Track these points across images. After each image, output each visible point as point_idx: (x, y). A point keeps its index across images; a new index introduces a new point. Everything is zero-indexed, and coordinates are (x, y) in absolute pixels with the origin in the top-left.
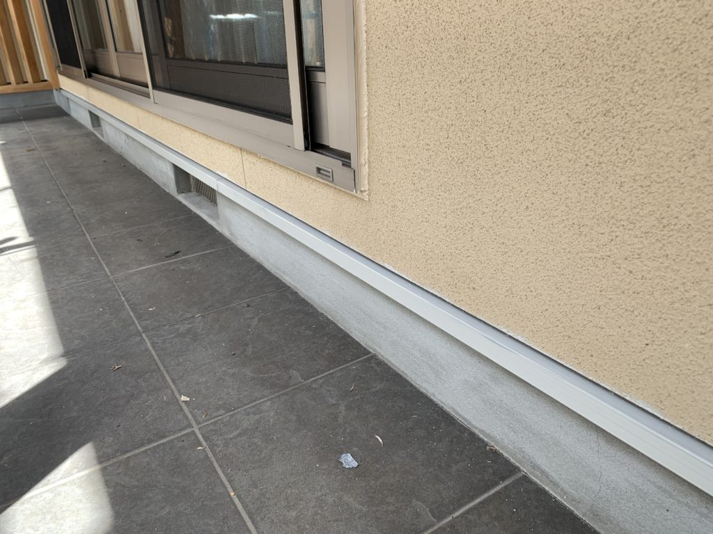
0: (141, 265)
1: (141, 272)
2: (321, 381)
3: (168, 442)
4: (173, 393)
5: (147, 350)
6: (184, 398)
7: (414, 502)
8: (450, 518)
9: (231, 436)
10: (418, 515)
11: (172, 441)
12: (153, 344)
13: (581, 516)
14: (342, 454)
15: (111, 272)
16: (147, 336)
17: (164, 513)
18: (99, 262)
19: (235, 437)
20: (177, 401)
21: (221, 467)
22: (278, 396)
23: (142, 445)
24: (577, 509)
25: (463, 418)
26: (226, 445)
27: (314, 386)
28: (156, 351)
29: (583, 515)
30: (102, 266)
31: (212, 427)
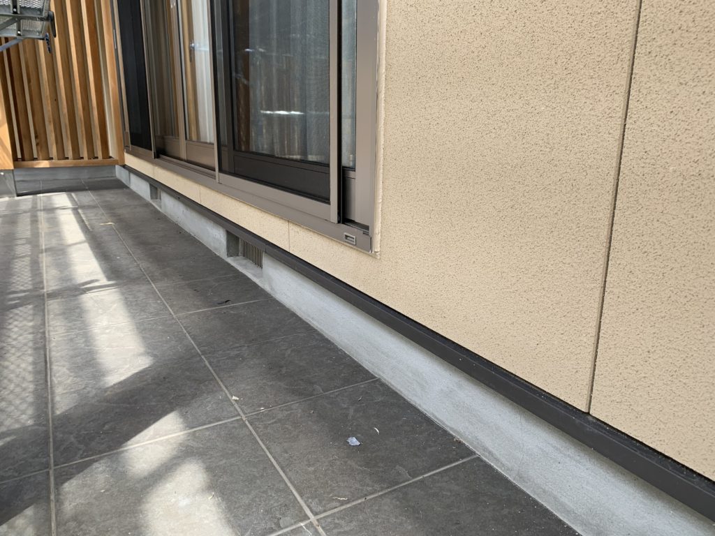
0: (199, 309)
1: (199, 313)
2: (337, 393)
3: (224, 424)
4: (226, 394)
5: (205, 366)
6: (234, 398)
7: (397, 467)
8: (421, 477)
9: (269, 423)
10: (399, 474)
11: (226, 423)
12: (210, 363)
13: (512, 480)
14: (349, 437)
15: (174, 312)
16: (206, 357)
17: (221, 463)
18: (164, 304)
19: (273, 423)
20: (229, 400)
21: (262, 440)
22: (305, 401)
23: (205, 424)
24: (510, 475)
25: (440, 420)
26: (266, 427)
27: (331, 396)
28: (212, 367)
29: (514, 479)
30: (166, 307)
31: (255, 416)
